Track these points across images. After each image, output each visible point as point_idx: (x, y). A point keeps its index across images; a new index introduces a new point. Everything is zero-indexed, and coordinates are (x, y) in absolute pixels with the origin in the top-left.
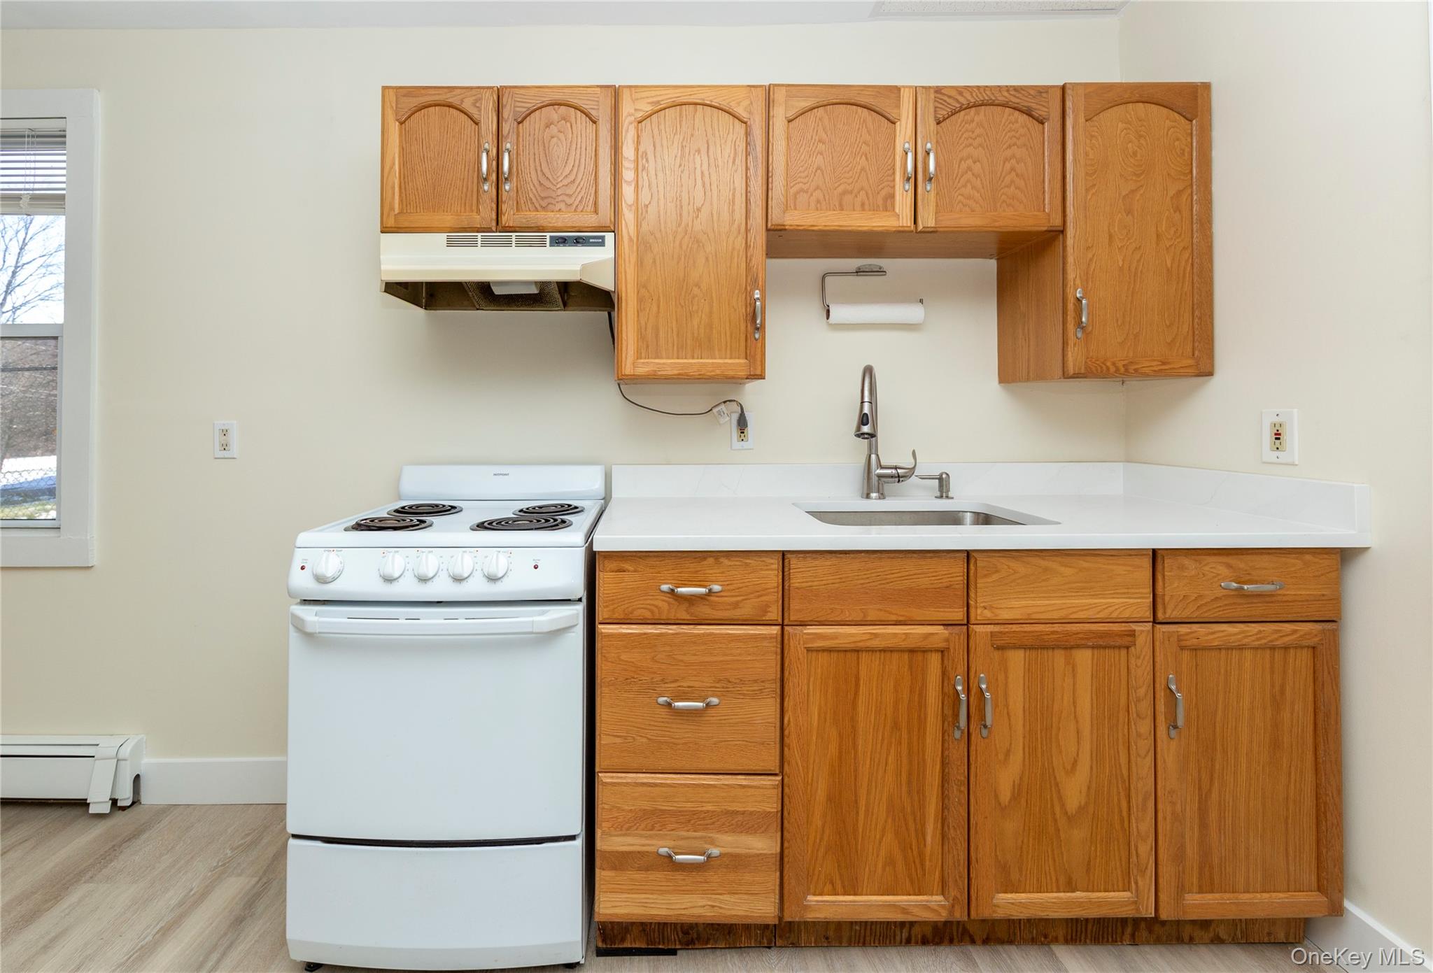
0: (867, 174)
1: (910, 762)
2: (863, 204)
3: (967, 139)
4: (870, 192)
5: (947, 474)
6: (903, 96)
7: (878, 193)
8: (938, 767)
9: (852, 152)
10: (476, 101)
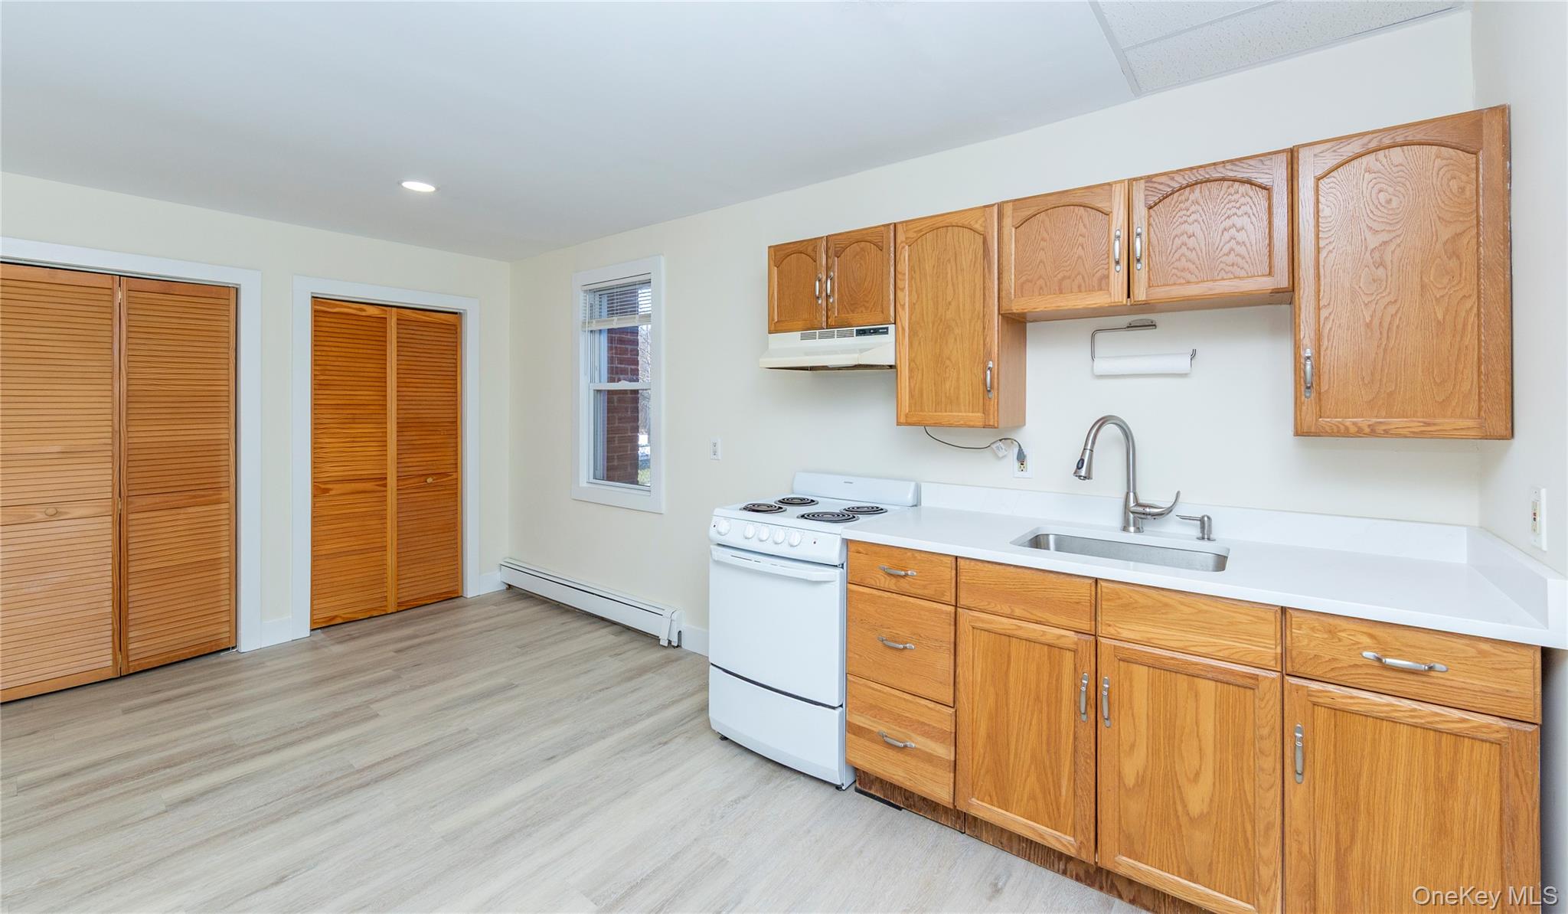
0: (1083, 261)
1: (1049, 729)
2: (1080, 287)
3: (1182, 217)
4: (1086, 276)
5: (1209, 518)
6: (1115, 191)
7: (1093, 275)
8: (1071, 740)
9: (1070, 245)
10: (814, 247)
